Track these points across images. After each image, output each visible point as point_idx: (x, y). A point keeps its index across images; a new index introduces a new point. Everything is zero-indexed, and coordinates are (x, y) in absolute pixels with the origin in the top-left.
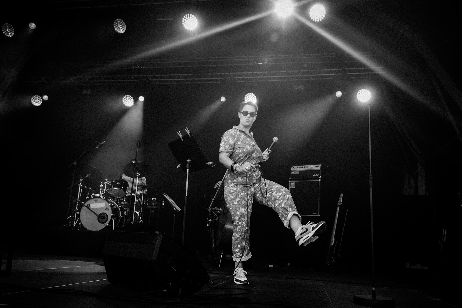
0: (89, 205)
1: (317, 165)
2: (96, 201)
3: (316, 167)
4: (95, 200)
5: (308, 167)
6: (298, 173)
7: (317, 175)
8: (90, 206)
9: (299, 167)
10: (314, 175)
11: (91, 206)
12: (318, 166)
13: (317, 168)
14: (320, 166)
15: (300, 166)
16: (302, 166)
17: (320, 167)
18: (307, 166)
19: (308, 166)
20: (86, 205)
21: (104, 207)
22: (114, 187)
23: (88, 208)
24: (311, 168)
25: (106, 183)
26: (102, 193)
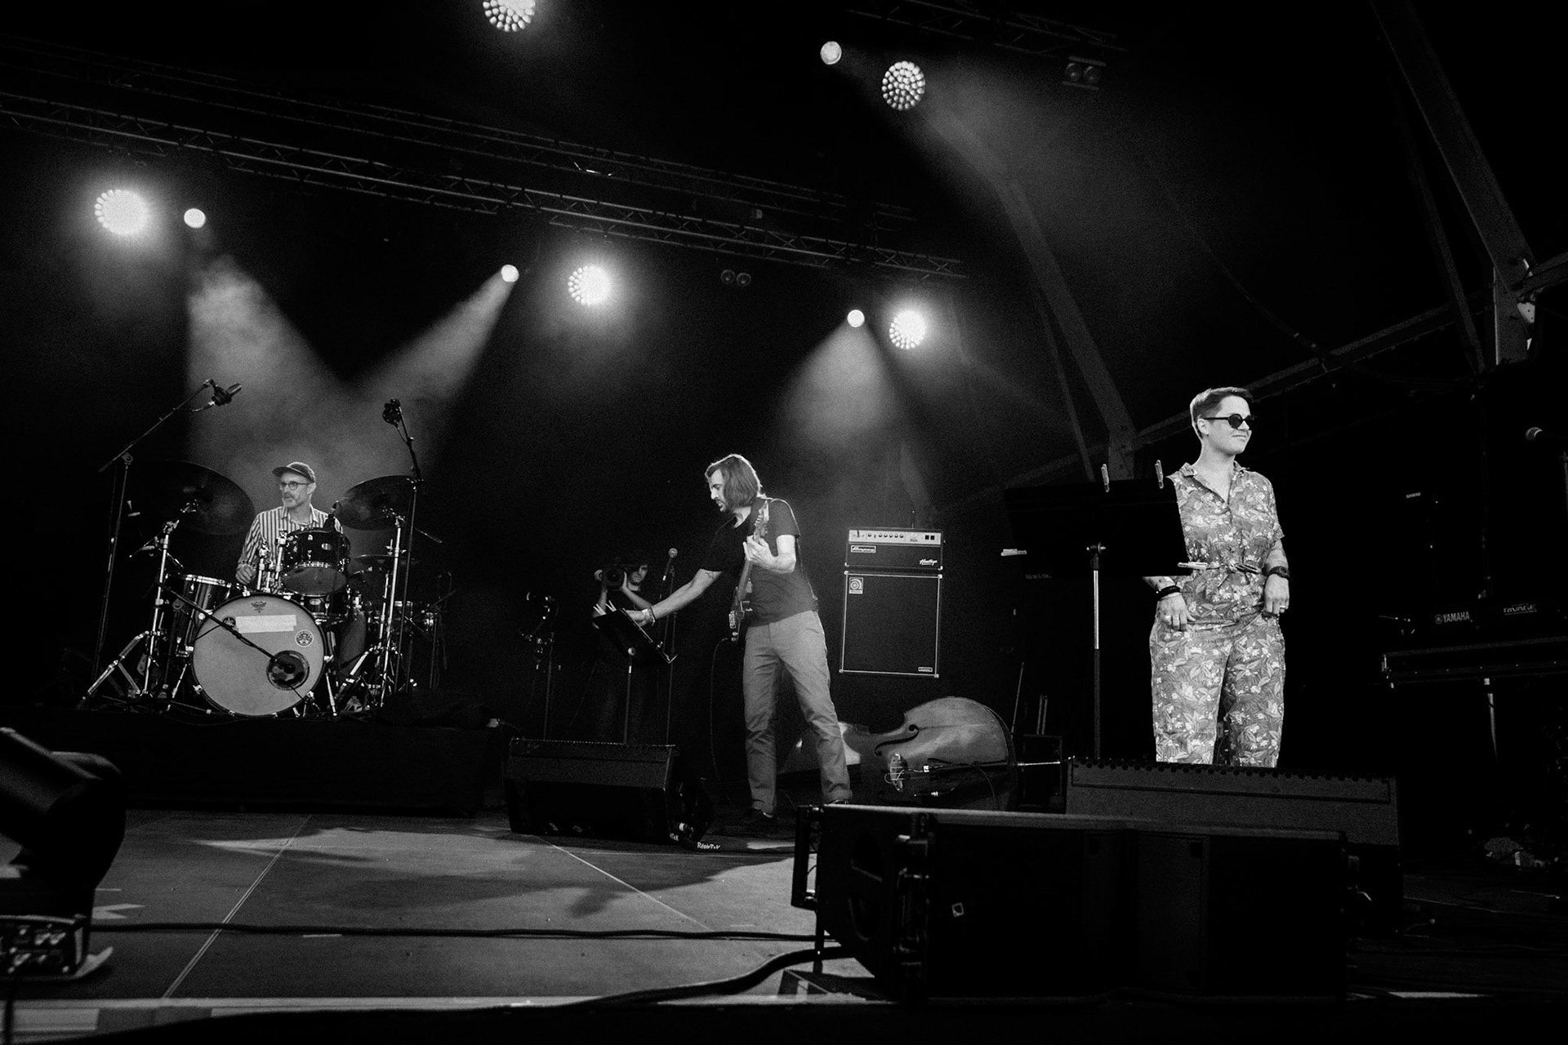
0: (233, 619)
1: (930, 534)
2: (259, 608)
3: (927, 537)
4: (254, 605)
5: (902, 537)
6: (873, 551)
8: (234, 623)
9: (873, 533)
11: (237, 623)
12: (933, 538)
13: (930, 542)
14: (938, 536)
15: (877, 533)
16: (883, 533)
17: (940, 540)
18: (899, 533)
19: (903, 533)
20: (221, 620)
21: (292, 630)
22: (313, 560)
23: (229, 628)
24: (911, 540)
25: (282, 541)
26: (268, 579)
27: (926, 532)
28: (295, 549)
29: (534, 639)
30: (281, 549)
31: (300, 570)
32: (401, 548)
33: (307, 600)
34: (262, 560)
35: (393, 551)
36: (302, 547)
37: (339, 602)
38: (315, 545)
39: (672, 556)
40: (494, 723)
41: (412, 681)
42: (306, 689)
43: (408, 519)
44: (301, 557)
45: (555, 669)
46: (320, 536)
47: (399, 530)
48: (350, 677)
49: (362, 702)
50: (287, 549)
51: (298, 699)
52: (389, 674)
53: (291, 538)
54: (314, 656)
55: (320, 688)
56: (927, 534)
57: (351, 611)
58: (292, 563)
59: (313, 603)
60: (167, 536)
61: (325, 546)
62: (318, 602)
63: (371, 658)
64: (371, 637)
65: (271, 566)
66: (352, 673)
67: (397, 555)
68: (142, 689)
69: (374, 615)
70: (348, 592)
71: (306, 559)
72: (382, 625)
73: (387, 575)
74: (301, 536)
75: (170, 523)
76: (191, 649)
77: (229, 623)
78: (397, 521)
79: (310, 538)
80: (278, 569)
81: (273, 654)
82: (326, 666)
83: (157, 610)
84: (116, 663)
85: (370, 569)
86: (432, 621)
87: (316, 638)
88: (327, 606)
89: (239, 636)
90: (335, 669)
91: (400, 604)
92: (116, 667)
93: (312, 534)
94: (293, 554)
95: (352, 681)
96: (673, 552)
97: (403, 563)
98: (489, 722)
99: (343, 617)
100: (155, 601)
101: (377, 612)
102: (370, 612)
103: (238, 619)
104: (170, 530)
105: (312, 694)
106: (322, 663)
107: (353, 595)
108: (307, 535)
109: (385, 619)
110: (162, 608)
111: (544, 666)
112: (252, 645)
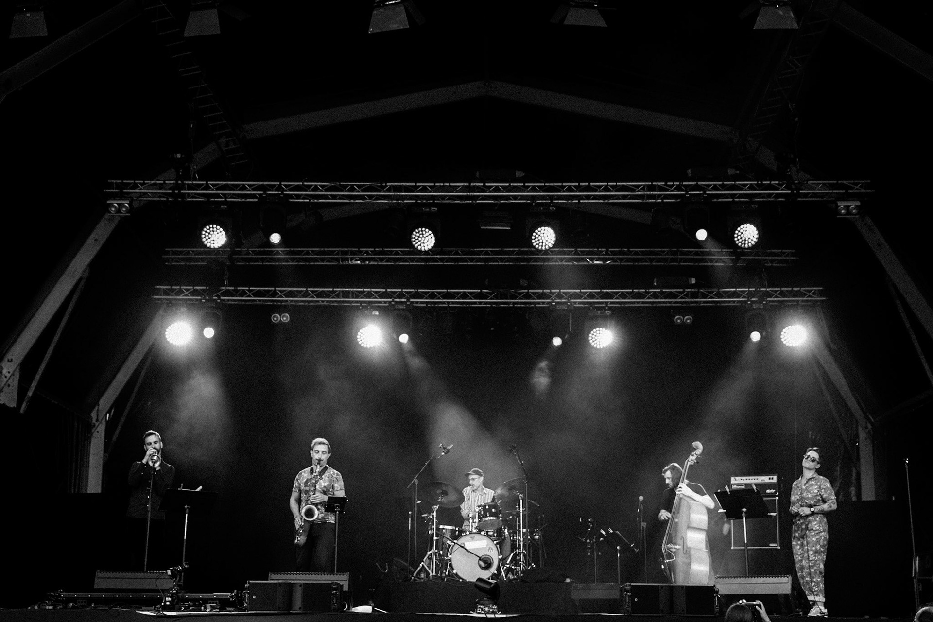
0: (464, 544)
1: (771, 477)
2: (472, 538)
3: (770, 479)
4: (471, 538)
5: (757, 479)
6: (743, 487)
7: (773, 491)
9: (742, 478)
10: (768, 491)
12: (772, 478)
13: (771, 481)
14: (775, 478)
15: (745, 478)
16: (748, 478)
17: (776, 480)
18: (756, 477)
19: (758, 477)
20: (459, 544)
21: (485, 546)
22: (490, 516)
23: (463, 547)
24: (762, 480)
25: (477, 510)
26: (474, 526)
27: (769, 475)
28: (482, 512)
29: (586, 540)
30: (477, 513)
31: (485, 521)
32: (523, 508)
33: (487, 532)
34: (471, 519)
35: (520, 509)
36: (485, 510)
37: (500, 532)
38: (490, 510)
39: (641, 500)
40: (568, 580)
41: (533, 564)
42: (493, 570)
43: (525, 496)
44: (485, 516)
45: (598, 555)
46: (491, 507)
47: (521, 501)
48: (507, 564)
49: (513, 574)
50: (479, 513)
51: (491, 574)
52: (523, 563)
53: (480, 508)
54: (495, 557)
55: (498, 569)
56: (770, 477)
57: (505, 535)
58: (482, 518)
59: (489, 533)
60: (435, 512)
61: (493, 510)
62: (491, 533)
63: (515, 555)
64: (513, 546)
65: (475, 521)
66: (508, 562)
67: (521, 511)
68: (433, 573)
69: (513, 536)
70: (503, 527)
71: (487, 517)
72: (518, 541)
73: (517, 519)
74: (484, 506)
75: (435, 506)
76: (450, 556)
77: (463, 545)
78: (520, 497)
79: (487, 507)
80: (477, 521)
81: (480, 556)
82: (500, 560)
83: (435, 542)
84: (422, 563)
85: (511, 517)
86: (538, 537)
87: (494, 548)
88: (495, 534)
89: (467, 550)
90: (502, 561)
91: (525, 530)
92: (423, 565)
93: (489, 506)
94: (481, 515)
95: (508, 566)
96: (641, 498)
97: (525, 513)
98: (565, 580)
99: (502, 539)
100: (433, 538)
101: (515, 535)
102: (512, 535)
103: (465, 543)
104: (436, 509)
105: (496, 572)
106: (498, 560)
107: (505, 528)
108: (486, 506)
109: (520, 539)
110: (437, 540)
111: (592, 553)
112: (472, 554)
